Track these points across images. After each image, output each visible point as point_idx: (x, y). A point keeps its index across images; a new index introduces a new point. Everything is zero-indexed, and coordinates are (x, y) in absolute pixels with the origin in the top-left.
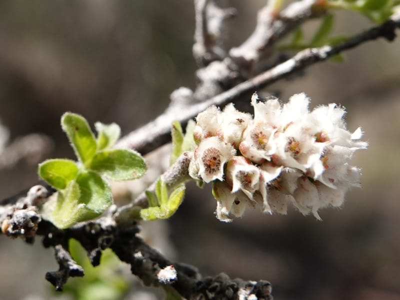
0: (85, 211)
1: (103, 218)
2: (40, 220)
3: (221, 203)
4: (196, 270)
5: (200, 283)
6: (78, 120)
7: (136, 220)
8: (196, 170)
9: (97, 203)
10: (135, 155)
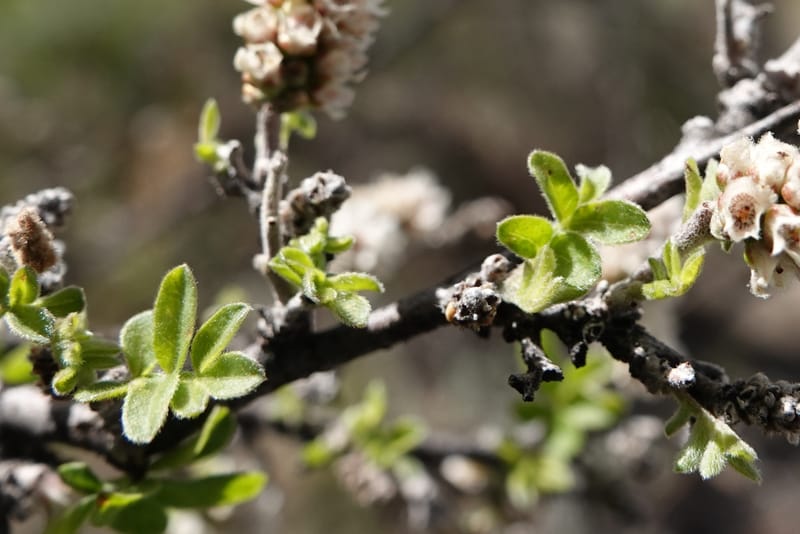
0: (562, 288)
1: (587, 300)
2: (499, 301)
3: (756, 271)
4: (722, 370)
5: (727, 387)
6: (551, 160)
7: (635, 300)
8: (721, 225)
9: (580, 277)
10: (634, 209)
